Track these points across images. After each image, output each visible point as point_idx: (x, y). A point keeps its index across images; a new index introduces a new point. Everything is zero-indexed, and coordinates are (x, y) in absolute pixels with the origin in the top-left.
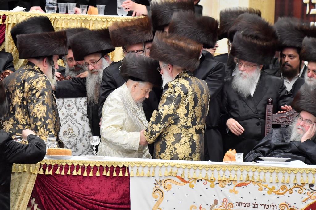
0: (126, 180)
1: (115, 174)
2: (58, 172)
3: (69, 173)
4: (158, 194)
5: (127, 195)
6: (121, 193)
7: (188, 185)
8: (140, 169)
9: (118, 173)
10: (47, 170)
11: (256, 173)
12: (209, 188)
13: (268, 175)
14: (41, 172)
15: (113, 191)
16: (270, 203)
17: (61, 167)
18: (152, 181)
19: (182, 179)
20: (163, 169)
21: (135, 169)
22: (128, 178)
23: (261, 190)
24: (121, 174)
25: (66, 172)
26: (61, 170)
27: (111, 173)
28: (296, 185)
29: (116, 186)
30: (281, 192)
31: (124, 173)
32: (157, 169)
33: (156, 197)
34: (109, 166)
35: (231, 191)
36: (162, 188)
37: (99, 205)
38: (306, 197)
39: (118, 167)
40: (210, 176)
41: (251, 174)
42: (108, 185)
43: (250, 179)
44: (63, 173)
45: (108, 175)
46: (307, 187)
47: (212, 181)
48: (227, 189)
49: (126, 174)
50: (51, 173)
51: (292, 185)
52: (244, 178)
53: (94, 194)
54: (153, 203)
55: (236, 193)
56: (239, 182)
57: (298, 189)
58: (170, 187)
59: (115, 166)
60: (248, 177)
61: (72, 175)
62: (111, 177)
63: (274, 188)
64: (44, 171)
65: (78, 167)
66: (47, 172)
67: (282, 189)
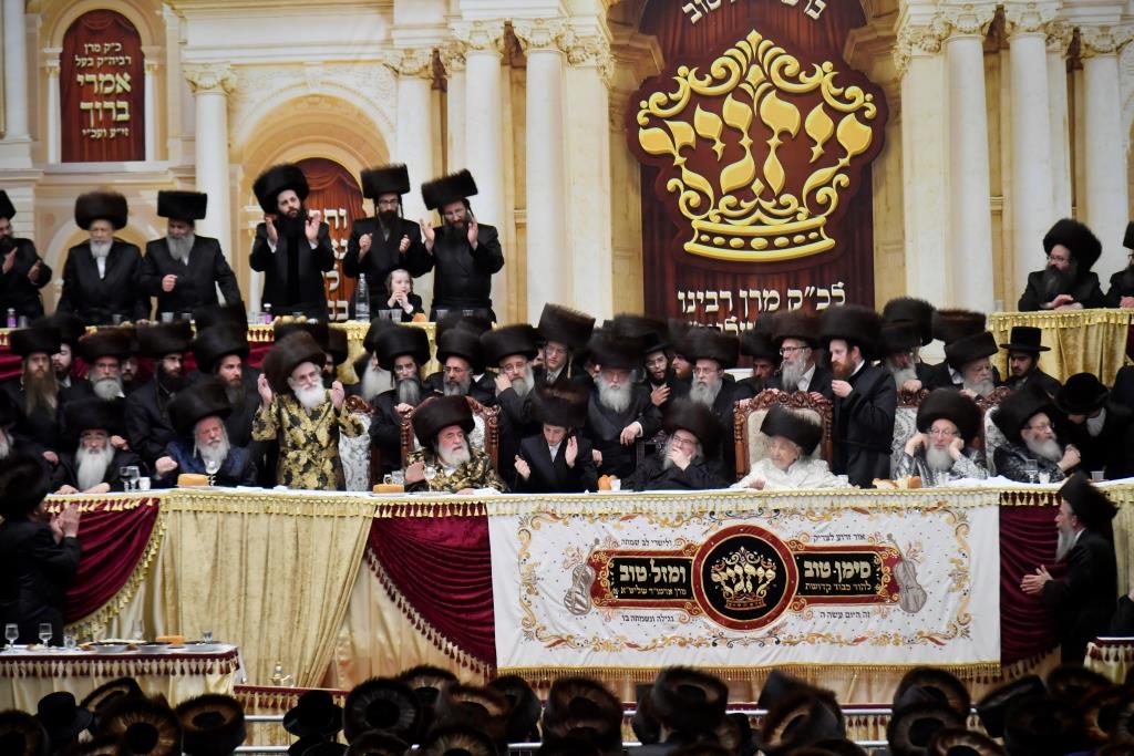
0: (484, 520)
1: (469, 514)
2: (398, 514)
3: (412, 514)
4: (524, 534)
5: (485, 539)
6: (478, 536)
7: (561, 522)
8: (501, 505)
9: (473, 512)
10: (385, 512)
11: (645, 503)
12: (587, 523)
13: (660, 504)
14: (377, 515)
15: (467, 534)
16: (663, 539)
17: (402, 507)
18: (516, 520)
19: (554, 515)
20: (530, 504)
21: (494, 506)
22: (485, 518)
23: (651, 523)
24: (477, 514)
25: (408, 513)
26: (401, 512)
27: (465, 512)
28: (694, 515)
29: (471, 529)
30: (676, 524)
31: (480, 511)
32: (522, 505)
33: (521, 539)
34: (462, 503)
35: (615, 527)
36: (529, 528)
37: (452, 553)
38: (706, 528)
39: (472, 504)
40: (589, 510)
41: (638, 504)
42: (462, 527)
43: (639, 511)
44: (404, 515)
45: (461, 514)
46: (707, 515)
47: (591, 515)
48: (610, 525)
49: (484, 513)
50: (390, 515)
51: (689, 515)
52: (630, 509)
53: (445, 539)
54: (518, 547)
55: (622, 528)
56: (624, 515)
57: (696, 519)
58: (539, 526)
59: (469, 503)
60: (636, 508)
61: (415, 518)
62: (465, 517)
63: (667, 519)
64: (381, 513)
65: (423, 506)
66: (384, 515)
67: (677, 520)
